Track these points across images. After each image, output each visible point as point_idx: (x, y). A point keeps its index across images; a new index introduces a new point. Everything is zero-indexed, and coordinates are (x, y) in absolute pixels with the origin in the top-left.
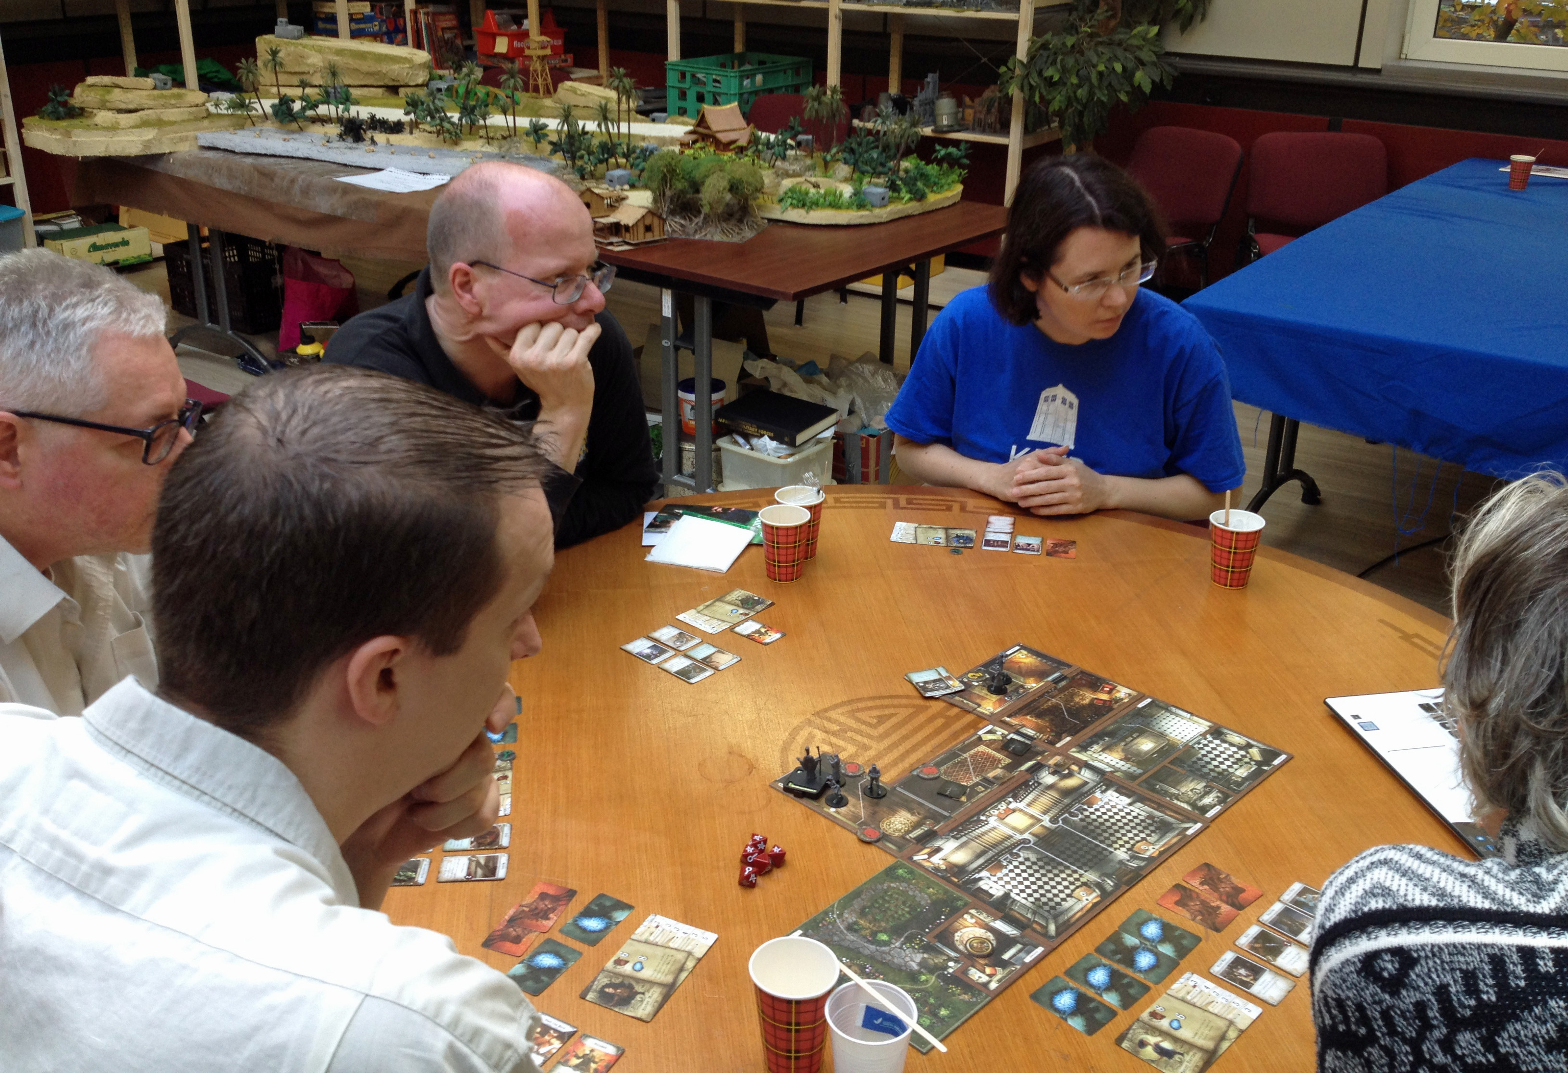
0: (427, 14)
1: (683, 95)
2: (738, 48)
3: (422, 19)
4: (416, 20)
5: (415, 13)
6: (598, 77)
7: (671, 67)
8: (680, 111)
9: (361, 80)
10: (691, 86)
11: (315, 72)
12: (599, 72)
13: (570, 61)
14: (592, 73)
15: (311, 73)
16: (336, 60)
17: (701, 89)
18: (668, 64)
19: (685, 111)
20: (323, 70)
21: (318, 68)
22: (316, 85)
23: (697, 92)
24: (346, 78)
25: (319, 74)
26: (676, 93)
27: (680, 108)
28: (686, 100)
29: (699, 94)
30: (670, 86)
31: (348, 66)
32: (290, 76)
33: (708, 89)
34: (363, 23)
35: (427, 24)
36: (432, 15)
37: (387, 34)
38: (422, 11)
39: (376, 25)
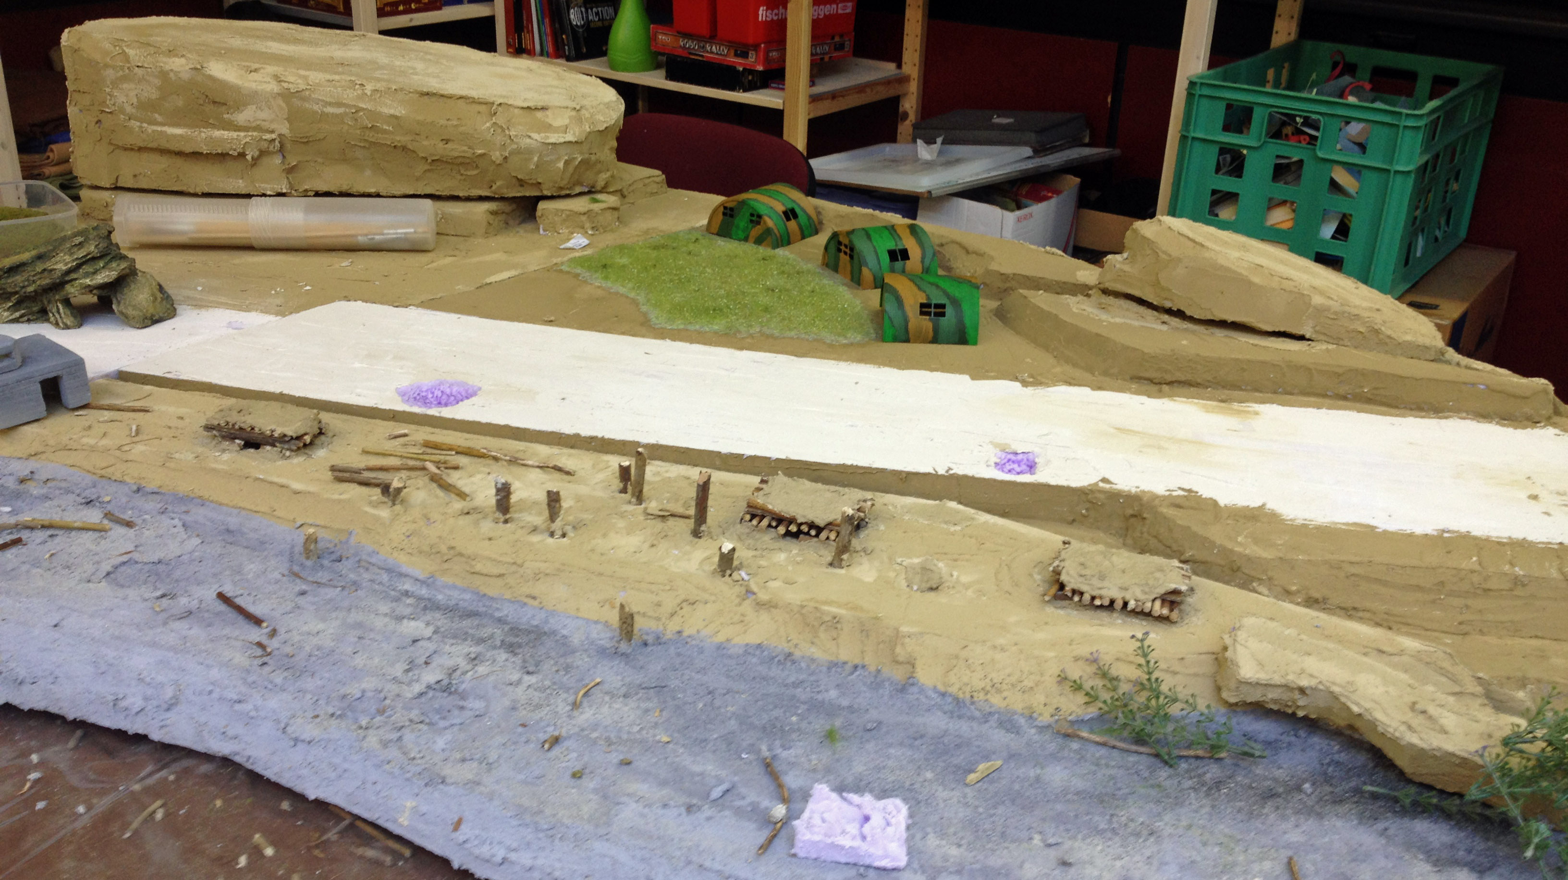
1: (1230, 162)
6: (903, 80)
7: (1206, 91)
8: (1215, 197)
9: (418, 179)
10: (1265, 142)
11: (263, 153)
12: (899, 66)
13: (848, 45)
14: (888, 69)
15: (249, 157)
16: (334, 115)
17: (1294, 152)
18: (1192, 84)
19: (1230, 197)
20: (288, 146)
21: (274, 140)
22: (269, 193)
23: (1278, 157)
24: (368, 173)
25: (278, 160)
26: (1212, 156)
27: (1214, 192)
28: (1240, 176)
29: (1283, 161)
30: (1194, 138)
31: (371, 136)
32: (179, 161)
33: (1320, 154)
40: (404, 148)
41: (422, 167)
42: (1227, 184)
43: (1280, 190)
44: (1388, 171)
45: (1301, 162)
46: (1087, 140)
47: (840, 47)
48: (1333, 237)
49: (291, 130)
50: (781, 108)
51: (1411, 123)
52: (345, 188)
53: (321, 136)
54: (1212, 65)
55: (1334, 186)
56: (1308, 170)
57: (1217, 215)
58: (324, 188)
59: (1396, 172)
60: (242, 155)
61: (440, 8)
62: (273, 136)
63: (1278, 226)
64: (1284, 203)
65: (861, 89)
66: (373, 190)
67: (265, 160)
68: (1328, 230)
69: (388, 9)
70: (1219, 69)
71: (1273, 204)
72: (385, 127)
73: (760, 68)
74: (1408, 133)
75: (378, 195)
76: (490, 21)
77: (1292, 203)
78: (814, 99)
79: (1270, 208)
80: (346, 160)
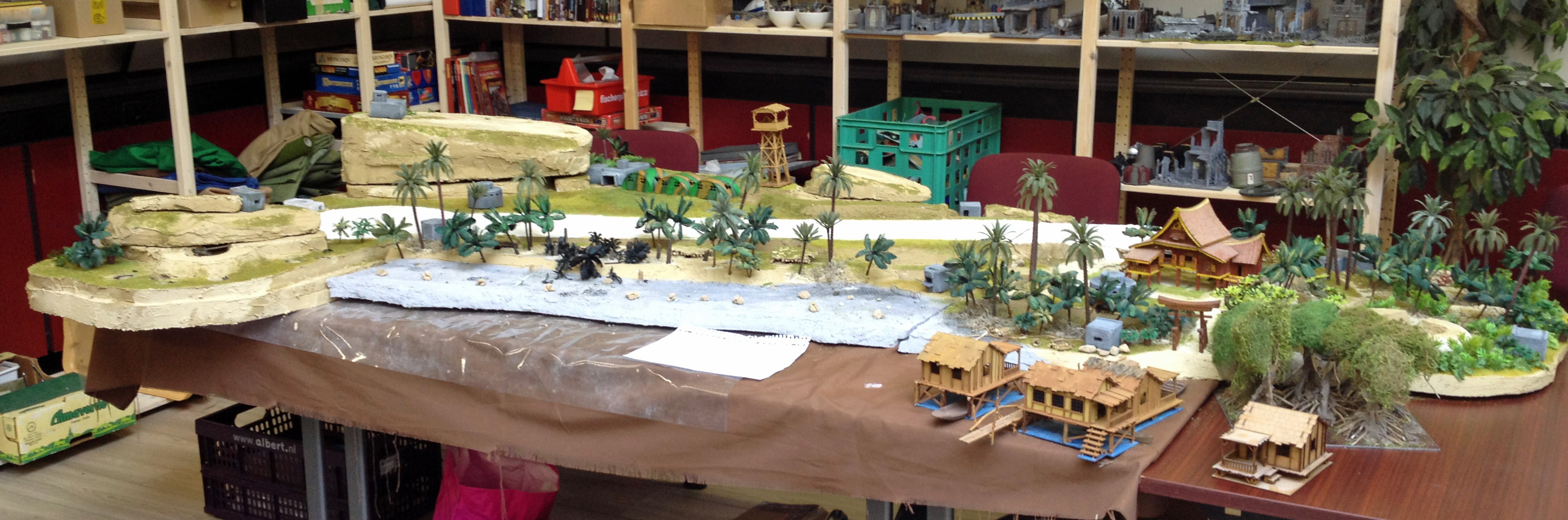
0: (466, 64)
1: (863, 157)
2: (893, 92)
3: (463, 70)
4: (454, 73)
5: (451, 63)
6: (692, 132)
7: (849, 124)
10: (877, 146)
12: (688, 125)
13: (659, 114)
14: (682, 126)
16: (470, 146)
17: (890, 150)
18: (839, 121)
23: (884, 154)
24: (483, 170)
26: (853, 155)
28: (867, 164)
29: (887, 155)
30: (843, 147)
31: (486, 154)
34: (390, 78)
35: (467, 77)
36: (473, 65)
37: (413, 89)
38: (461, 60)
39: (401, 80)
40: (500, 158)
41: (505, 167)
44: (933, 155)
45: (894, 155)
46: (800, 158)
47: (654, 115)
51: (940, 131)
53: (464, 155)
54: (850, 111)
55: (913, 164)
56: (898, 158)
58: (463, 177)
59: (938, 154)
66: (485, 177)
70: (853, 114)
72: (491, 150)
74: (940, 136)
80: (474, 165)
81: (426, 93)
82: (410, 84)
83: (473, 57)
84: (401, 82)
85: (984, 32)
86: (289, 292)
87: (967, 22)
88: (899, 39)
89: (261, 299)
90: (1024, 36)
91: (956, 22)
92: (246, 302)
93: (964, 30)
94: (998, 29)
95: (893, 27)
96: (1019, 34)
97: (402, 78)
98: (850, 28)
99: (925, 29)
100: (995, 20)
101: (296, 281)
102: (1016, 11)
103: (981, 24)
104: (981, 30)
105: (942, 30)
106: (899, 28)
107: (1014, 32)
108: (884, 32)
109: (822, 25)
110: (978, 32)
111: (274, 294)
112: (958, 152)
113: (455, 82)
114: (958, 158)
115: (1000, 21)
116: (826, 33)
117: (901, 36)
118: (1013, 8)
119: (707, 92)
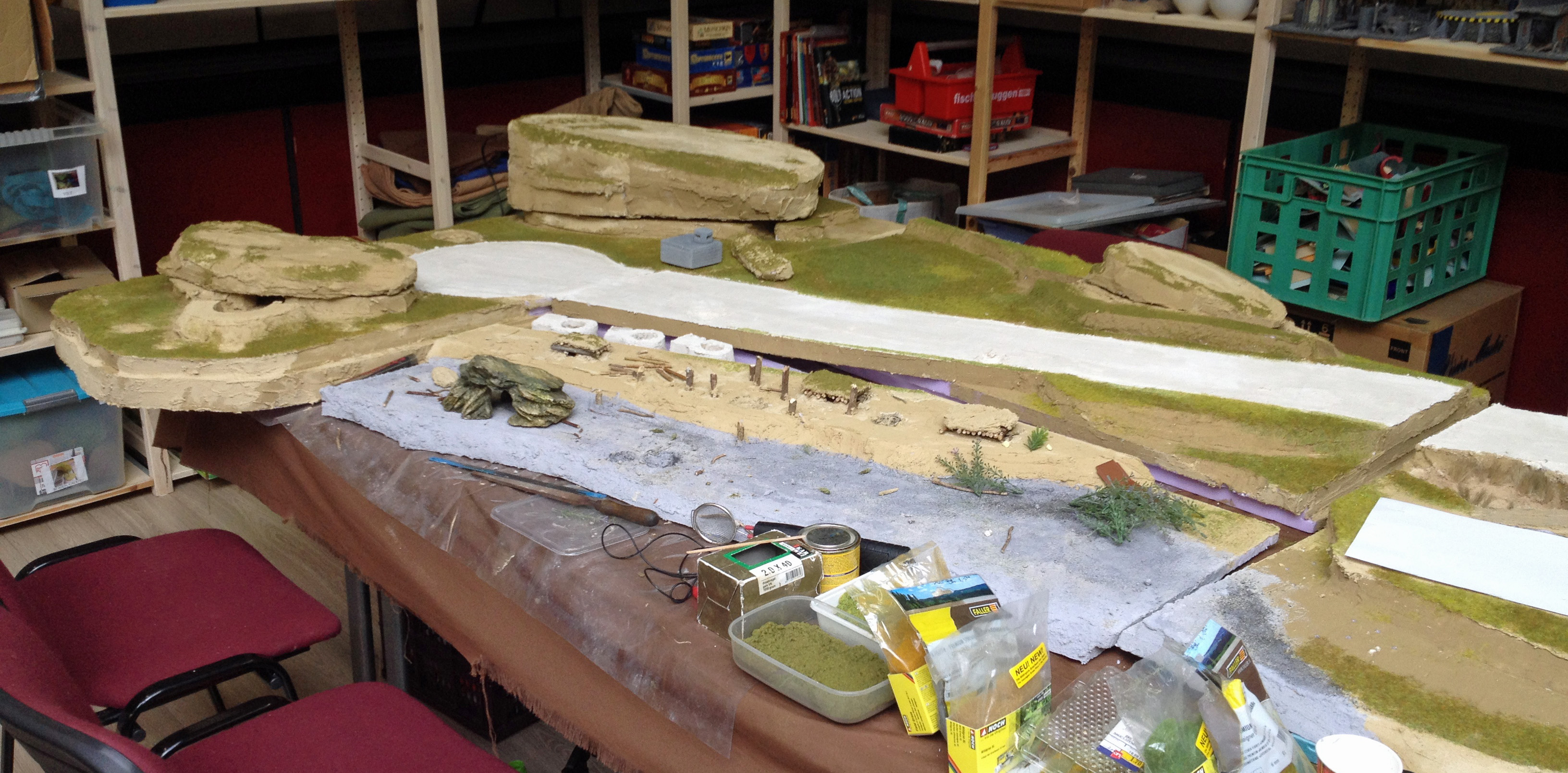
0: (805, 40)
1: (1270, 213)
2: (1349, 116)
3: (799, 48)
4: (789, 48)
5: (788, 38)
6: (1071, 145)
7: (1254, 162)
8: (1260, 238)
9: (698, 209)
10: (1292, 199)
11: (614, 193)
12: (1070, 134)
13: (1027, 119)
14: (1060, 136)
15: (607, 195)
16: (655, 173)
17: (1313, 206)
18: (1243, 157)
19: (1270, 239)
20: (629, 190)
21: (620, 186)
22: (616, 216)
23: (1302, 210)
24: (671, 205)
25: (622, 197)
26: (1257, 208)
27: (1260, 234)
28: (1277, 222)
29: (1306, 214)
30: (1244, 195)
31: (675, 185)
32: (568, 198)
33: (1330, 208)
34: (714, 53)
35: (803, 56)
36: (812, 41)
37: (745, 67)
38: (799, 35)
39: (728, 57)
40: (693, 192)
41: (699, 204)
42: (1268, 228)
43: (1306, 234)
44: (1374, 222)
45: (1318, 214)
46: (1208, 193)
47: (1021, 120)
48: (1343, 269)
49: (631, 181)
50: (967, 164)
51: (1390, 187)
52: (658, 214)
53: (646, 184)
54: (1266, 142)
55: (1342, 230)
56: (1323, 218)
57: (1264, 251)
58: (646, 214)
59: (1381, 223)
60: (603, 194)
61: (734, 90)
62: (621, 184)
63: (1305, 260)
64: (1307, 244)
65: (1033, 151)
66: (673, 215)
67: (615, 197)
68: (1339, 264)
69: (697, 91)
70: (1269, 146)
71: (1301, 244)
72: (682, 179)
73: (954, 136)
74: (1388, 195)
75: (675, 219)
76: (769, 99)
77: (1314, 243)
78: (992, 160)
79: (1298, 247)
80: (660, 198)
81: (761, 72)
82: (740, 60)
83: (813, 32)
84: (726, 58)
85: (1485, 41)
86: (315, 375)
87: (1461, 25)
88: (1349, 44)
89: (275, 383)
90: (1543, 55)
91: (1444, 24)
92: (253, 386)
93: (1453, 37)
94: (1507, 39)
95: (1346, 25)
96: (1537, 51)
97: (729, 53)
98: (1282, 21)
99: (1392, 31)
100: (1506, 25)
101: (337, 358)
102: (1537, 14)
103: (1482, 30)
104: (1480, 39)
105: (1422, 33)
106: (1354, 27)
107: (1529, 47)
108: (1329, 32)
109: (1244, 15)
110: (1475, 41)
111: (295, 379)
112: (1421, 217)
113: (791, 62)
114: (1420, 226)
115: (1513, 27)
116: (1246, 27)
117: (1355, 40)
118: (1533, 10)
119: (1098, 94)
